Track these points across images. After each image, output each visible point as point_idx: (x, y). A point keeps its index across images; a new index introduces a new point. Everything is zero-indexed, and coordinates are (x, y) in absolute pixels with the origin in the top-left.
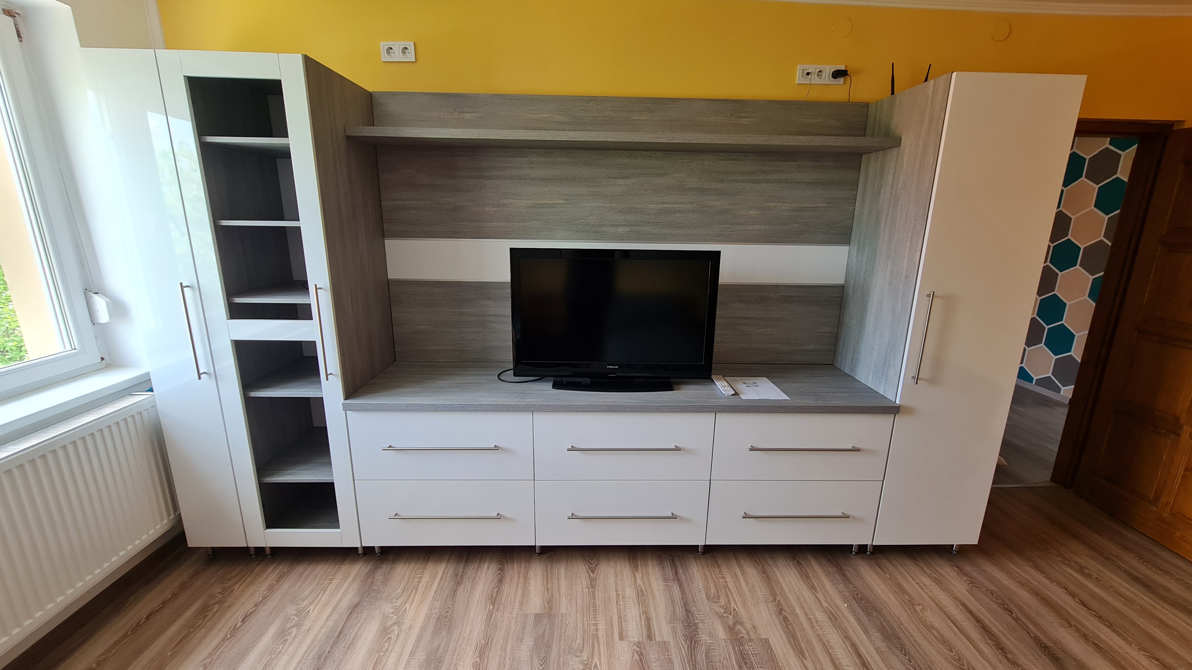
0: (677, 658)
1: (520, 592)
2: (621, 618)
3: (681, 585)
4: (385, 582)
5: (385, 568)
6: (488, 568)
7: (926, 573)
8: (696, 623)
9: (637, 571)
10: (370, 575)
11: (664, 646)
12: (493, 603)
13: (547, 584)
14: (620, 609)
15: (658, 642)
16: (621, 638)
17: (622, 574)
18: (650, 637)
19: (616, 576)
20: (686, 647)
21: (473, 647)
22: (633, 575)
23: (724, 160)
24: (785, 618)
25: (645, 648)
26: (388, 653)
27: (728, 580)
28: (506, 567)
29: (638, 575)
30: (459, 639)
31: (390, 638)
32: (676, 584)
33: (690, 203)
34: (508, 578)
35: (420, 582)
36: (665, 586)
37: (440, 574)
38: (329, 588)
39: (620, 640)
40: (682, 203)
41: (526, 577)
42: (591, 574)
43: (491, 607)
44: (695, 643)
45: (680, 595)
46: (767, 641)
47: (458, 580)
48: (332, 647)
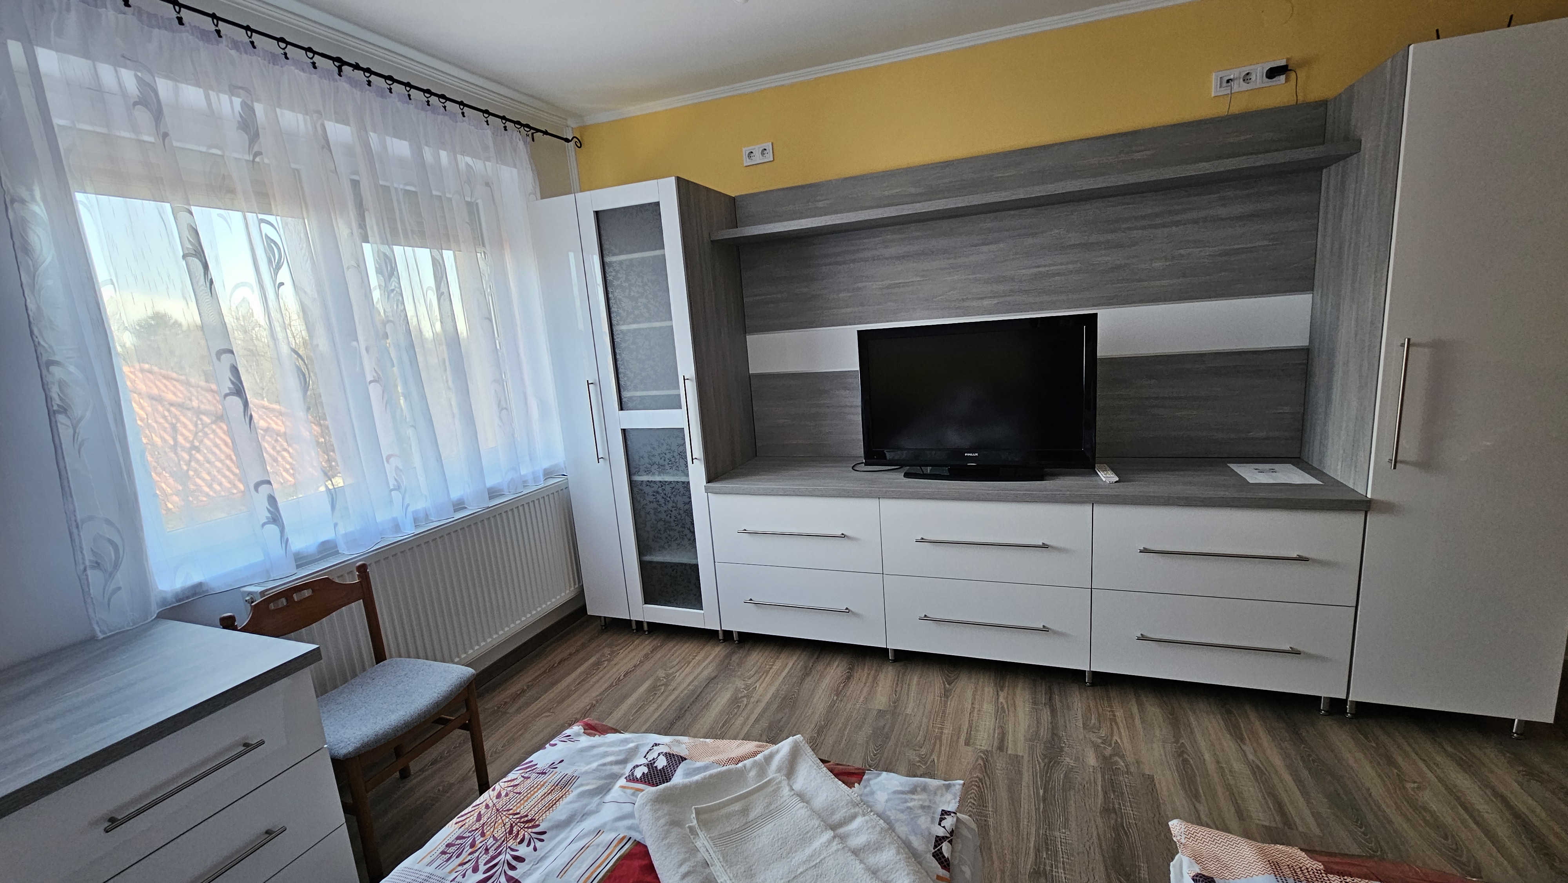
0: (1028, 771)
1: (866, 690)
2: (971, 727)
3: (1053, 711)
4: (740, 665)
5: (741, 653)
6: (837, 666)
7: (1445, 751)
8: (1062, 747)
9: (1002, 691)
10: (729, 656)
11: (1016, 760)
12: (838, 695)
13: (897, 687)
14: (972, 720)
15: (1010, 755)
16: (967, 744)
17: (983, 690)
18: (1001, 748)
19: (976, 691)
20: (1042, 764)
21: (813, 726)
22: (996, 693)
23: (1113, 206)
24: (1185, 762)
25: (992, 756)
26: (736, 716)
27: (1117, 714)
28: (856, 667)
29: (1002, 695)
30: (800, 717)
31: (739, 706)
32: (1048, 709)
33: (1072, 262)
34: (856, 675)
35: (771, 668)
36: (1033, 708)
37: (790, 664)
38: (693, 662)
39: (965, 745)
40: (1061, 264)
41: (875, 678)
42: (947, 686)
43: (835, 698)
44: (1054, 763)
45: (1050, 718)
46: (1151, 778)
47: (807, 673)
48: (691, 704)
